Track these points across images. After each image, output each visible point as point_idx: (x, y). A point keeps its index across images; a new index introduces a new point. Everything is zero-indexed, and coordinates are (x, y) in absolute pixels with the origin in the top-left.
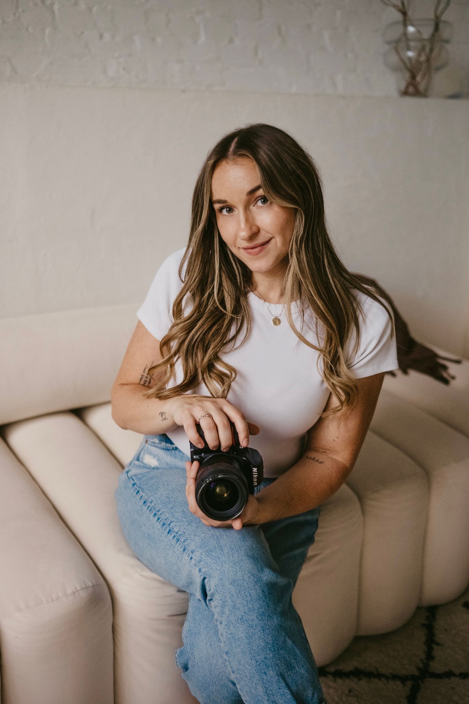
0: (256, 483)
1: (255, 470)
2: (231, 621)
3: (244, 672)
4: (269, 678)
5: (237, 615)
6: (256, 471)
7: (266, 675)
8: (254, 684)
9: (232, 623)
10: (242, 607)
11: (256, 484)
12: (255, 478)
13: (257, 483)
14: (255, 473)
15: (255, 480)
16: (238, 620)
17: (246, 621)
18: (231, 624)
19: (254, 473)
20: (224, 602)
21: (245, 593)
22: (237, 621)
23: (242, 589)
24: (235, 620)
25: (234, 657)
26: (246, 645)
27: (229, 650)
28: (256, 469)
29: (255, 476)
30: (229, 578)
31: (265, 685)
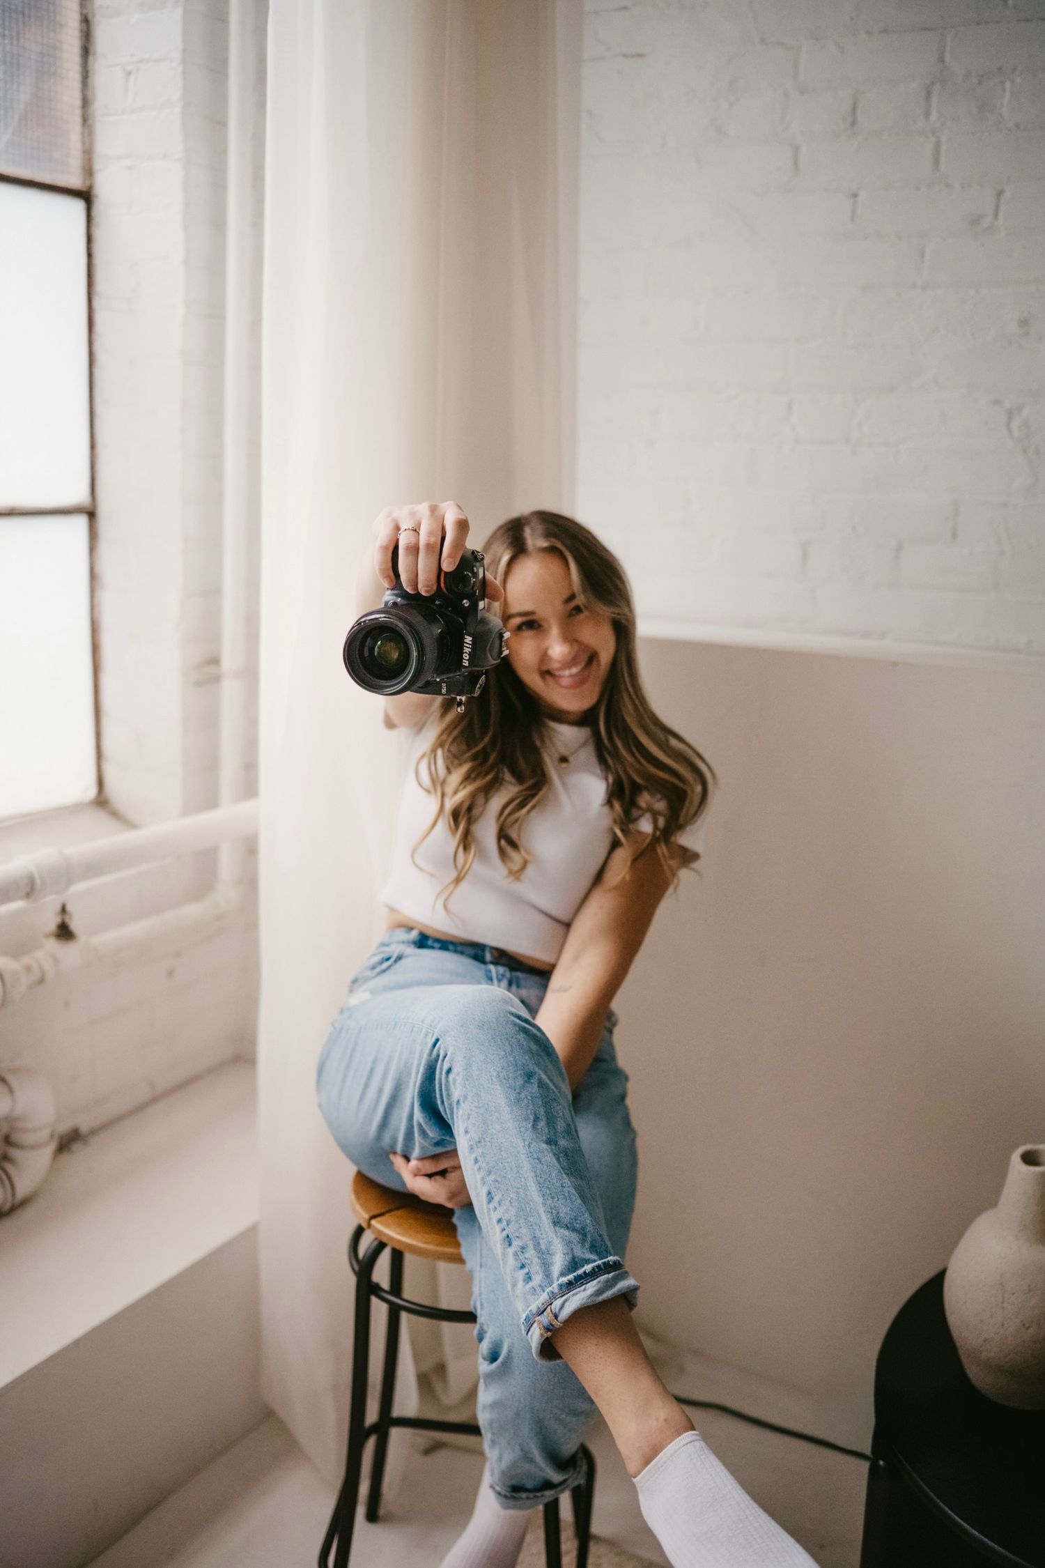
0: (467, 662)
1: (468, 639)
2: (482, 1085)
3: (508, 1162)
4: (545, 1167)
5: (490, 1072)
6: (471, 643)
7: (541, 1162)
8: (523, 1179)
9: (484, 1088)
10: (498, 1059)
11: (467, 665)
12: (466, 653)
13: (469, 663)
14: (468, 646)
15: (466, 657)
16: (492, 1080)
17: (505, 1079)
18: (482, 1090)
19: (465, 644)
20: (469, 1059)
21: (501, 1039)
22: (490, 1081)
23: (497, 1034)
24: (488, 1080)
25: (492, 1143)
26: (507, 1116)
27: (482, 1135)
28: (471, 639)
29: (467, 650)
30: (474, 1019)
31: (538, 1178)
